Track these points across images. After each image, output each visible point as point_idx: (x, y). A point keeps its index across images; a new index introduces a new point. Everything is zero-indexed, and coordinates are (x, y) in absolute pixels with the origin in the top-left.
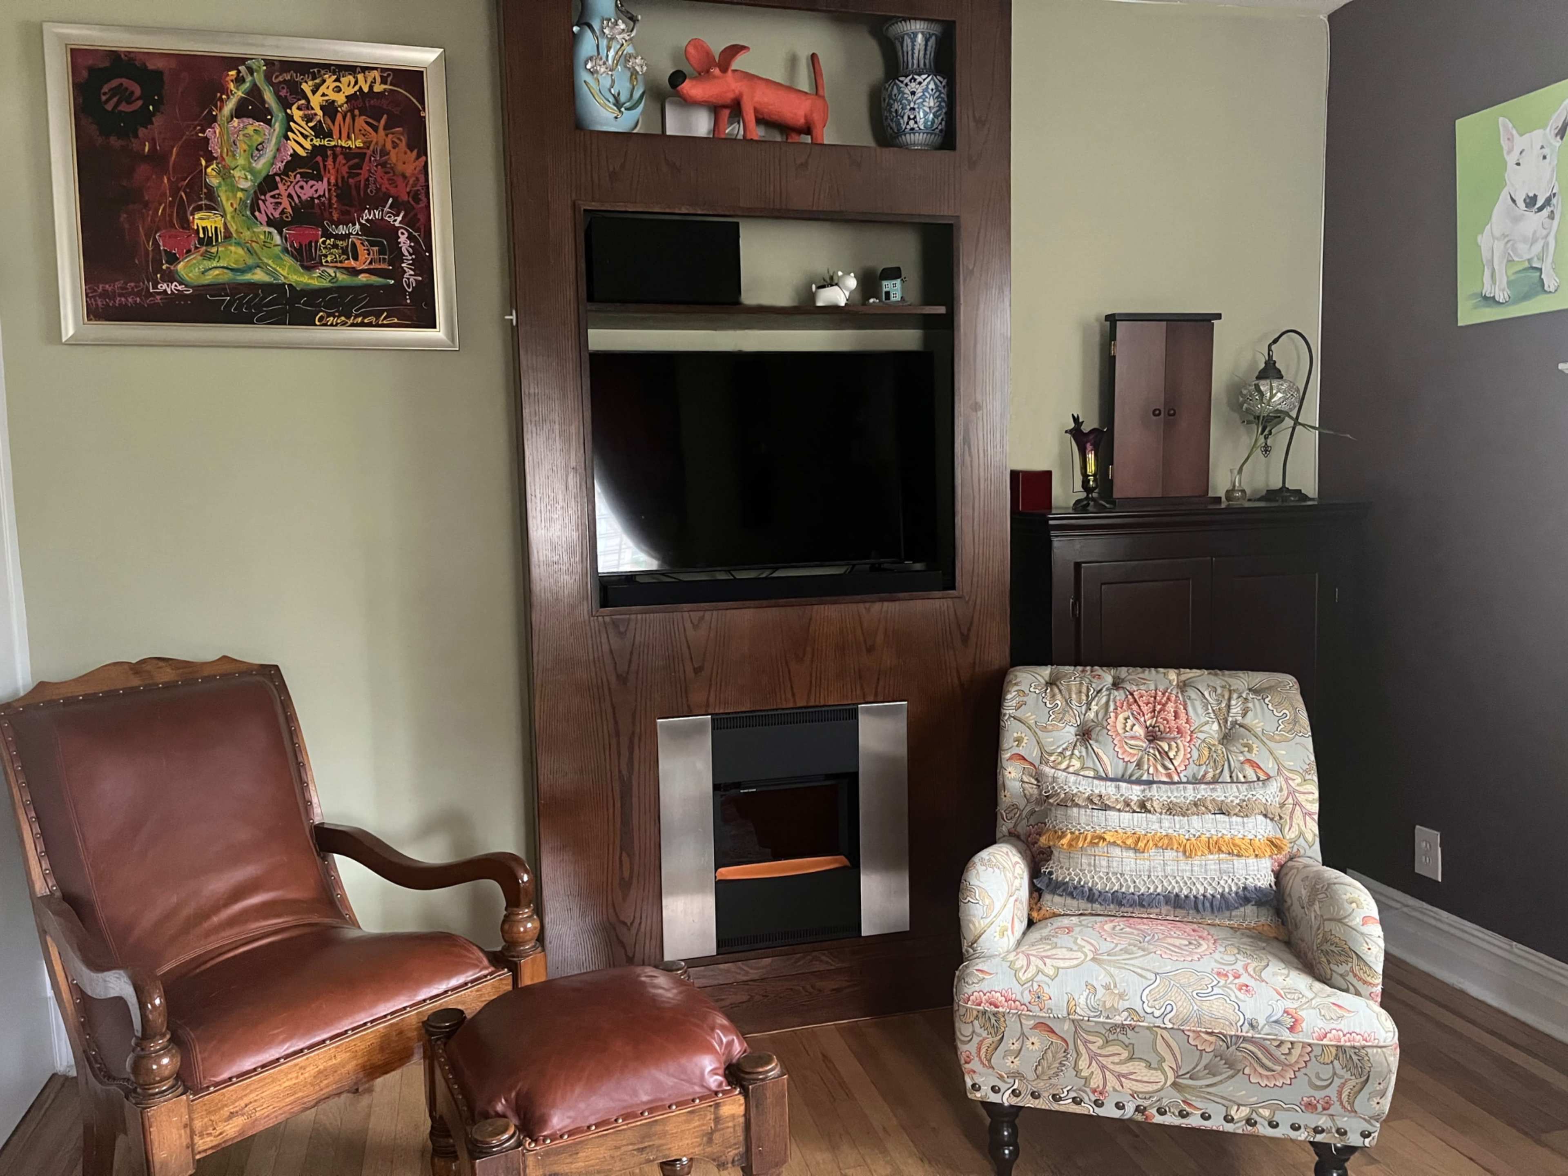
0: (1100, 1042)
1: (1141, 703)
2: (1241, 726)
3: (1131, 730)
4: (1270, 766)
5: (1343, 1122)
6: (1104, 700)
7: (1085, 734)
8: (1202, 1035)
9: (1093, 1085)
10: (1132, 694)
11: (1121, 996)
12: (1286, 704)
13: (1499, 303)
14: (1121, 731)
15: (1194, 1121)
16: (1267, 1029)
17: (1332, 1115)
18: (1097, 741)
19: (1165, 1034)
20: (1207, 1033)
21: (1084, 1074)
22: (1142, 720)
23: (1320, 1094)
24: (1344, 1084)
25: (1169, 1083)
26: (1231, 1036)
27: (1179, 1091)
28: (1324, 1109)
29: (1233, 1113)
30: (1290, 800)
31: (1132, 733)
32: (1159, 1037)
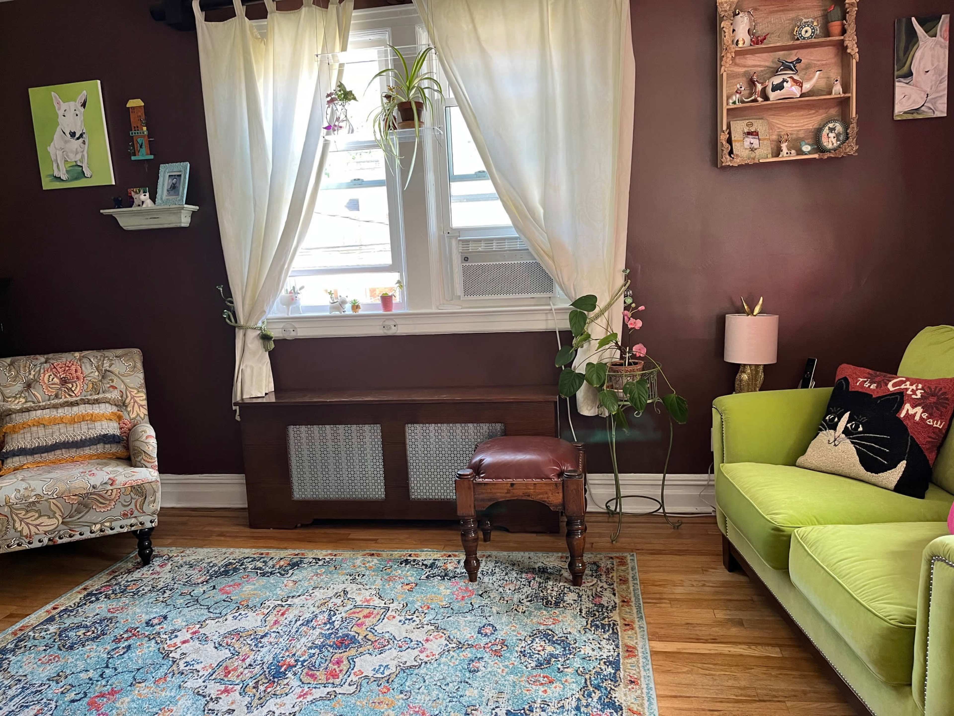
0: (24, 513)
1: (58, 368)
2: (108, 371)
3: (52, 380)
4: (122, 387)
5: (141, 519)
6: (38, 369)
7: (29, 386)
8: (71, 497)
9: (25, 534)
10: (53, 364)
11: (32, 491)
12: (131, 360)
13: (63, 180)
14: (46, 382)
15: (77, 537)
16: (101, 487)
17: (136, 517)
18: (34, 388)
19: (54, 501)
20: (73, 495)
21: (19, 530)
22: (58, 375)
23: (127, 509)
24: (137, 501)
25: (60, 522)
26: (85, 494)
27: (66, 525)
28: (131, 515)
29: (93, 528)
30: (132, 401)
31: (52, 382)
32: (52, 503)
